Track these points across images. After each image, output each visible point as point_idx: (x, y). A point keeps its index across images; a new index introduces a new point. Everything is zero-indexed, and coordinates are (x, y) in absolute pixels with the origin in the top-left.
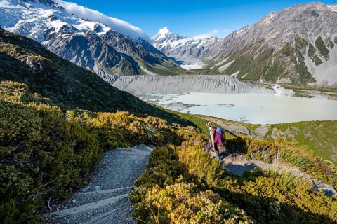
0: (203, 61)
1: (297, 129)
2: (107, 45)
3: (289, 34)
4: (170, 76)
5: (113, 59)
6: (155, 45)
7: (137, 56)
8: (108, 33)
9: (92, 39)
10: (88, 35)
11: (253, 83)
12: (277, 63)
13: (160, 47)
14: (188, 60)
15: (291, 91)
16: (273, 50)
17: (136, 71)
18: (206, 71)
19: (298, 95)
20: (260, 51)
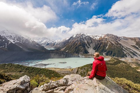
16: (77, 44)
19: (86, 57)
20: (74, 44)
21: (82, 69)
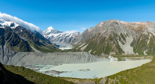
0: (72, 45)
1: (120, 76)
2: (14, 33)
3: (110, 31)
4: (50, 53)
5: (16, 41)
6: (44, 36)
7: (31, 40)
8: (17, 27)
9: (7, 30)
10: (6, 28)
11: (99, 56)
12: (108, 44)
13: (47, 37)
14: (64, 45)
15: (116, 58)
16: (105, 38)
17: (29, 50)
18: (74, 50)
19: (119, 60)
20: (100, 38)
21: (114, 79)
